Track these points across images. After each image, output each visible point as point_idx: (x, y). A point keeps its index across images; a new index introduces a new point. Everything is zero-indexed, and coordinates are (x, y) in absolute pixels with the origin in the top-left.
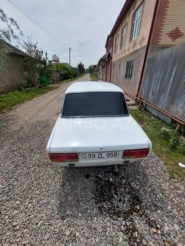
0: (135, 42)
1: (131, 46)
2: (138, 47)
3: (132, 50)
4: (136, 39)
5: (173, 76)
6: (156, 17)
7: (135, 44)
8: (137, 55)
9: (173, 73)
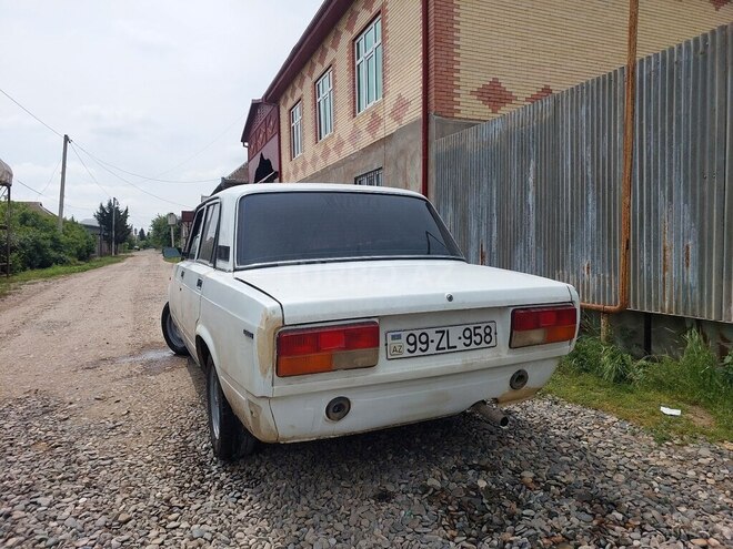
0: (374, 115)
1: (363, 127)
2: (389, 127)
3: (366, 140)
4: (375, 106)
5: (532, 189)
6: (432, 49)
7: (376, 121)
8: (391, 151)
9: (531, 180)
